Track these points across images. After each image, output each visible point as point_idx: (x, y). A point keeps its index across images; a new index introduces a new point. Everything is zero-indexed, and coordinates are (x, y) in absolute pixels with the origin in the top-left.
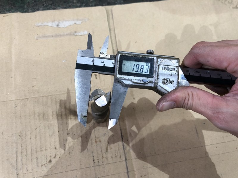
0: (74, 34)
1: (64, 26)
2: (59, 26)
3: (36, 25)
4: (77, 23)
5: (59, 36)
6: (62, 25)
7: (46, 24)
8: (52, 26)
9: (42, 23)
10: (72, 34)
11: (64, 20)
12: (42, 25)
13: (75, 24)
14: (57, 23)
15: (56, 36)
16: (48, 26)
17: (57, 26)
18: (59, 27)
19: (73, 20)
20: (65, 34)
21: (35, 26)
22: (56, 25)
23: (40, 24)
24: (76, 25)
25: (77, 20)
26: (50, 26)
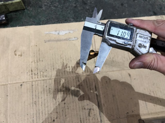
0: (68, 40)
1: (63, 34)
2: (59, 34)
3: (45, 33)
5: (59, 40)
9: (49, 32)
11: (62, 30)
13: (70, 33)
14: (58, 32)
16: (52, 34)
25: (71, 30)
26: (54, 34)
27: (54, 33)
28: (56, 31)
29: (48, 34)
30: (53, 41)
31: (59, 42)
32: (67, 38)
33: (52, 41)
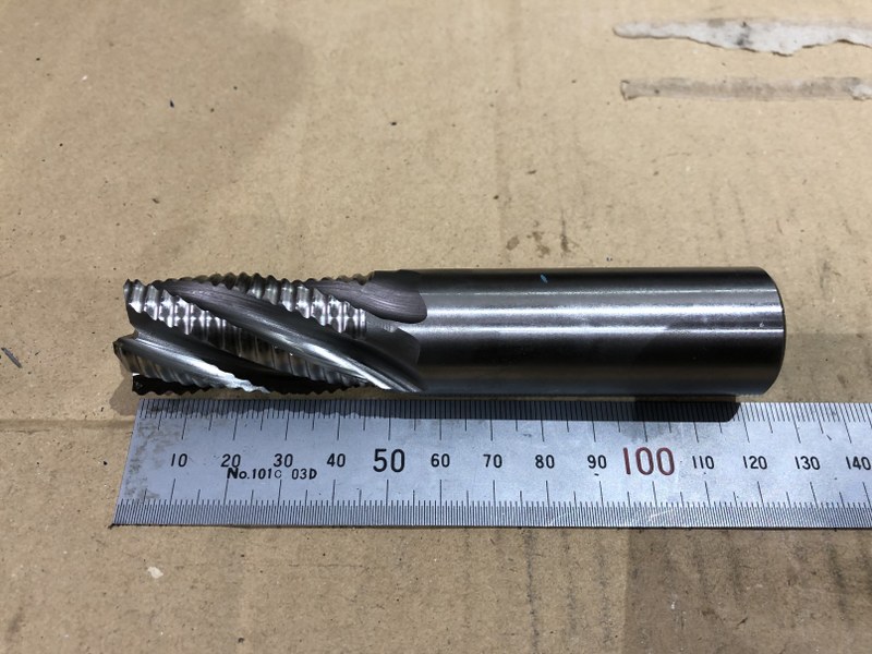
0: (847, 90)
1: (781, 46)
2: (751, 43)
3: (619, 30)
4: (854, 38)
5: (758, 89)
6: (763, 41)
7: (675, 30)
8: (713, 41)
9: (653, 26)
10: (834, 85)
11: (774, 19)
12: (655, 33)
13: (844, 41)
14: (737, 30)
15: (743, 90)
16: (689, 38)
17: (740, 43)
18: (754, 47)
19: (830, 25)
20: (797, 84)
21: (615, 33)
22: (735, 40)
23: (643, 28)
24: (849, 47)
25: (851, 24)
26: (701, 40)
27: (701, 32)
28: (716, 23)
29: (647, 36)
30: (701, 89)
31: (756, 106)
32: (825, 78)
33: (687, 90)
